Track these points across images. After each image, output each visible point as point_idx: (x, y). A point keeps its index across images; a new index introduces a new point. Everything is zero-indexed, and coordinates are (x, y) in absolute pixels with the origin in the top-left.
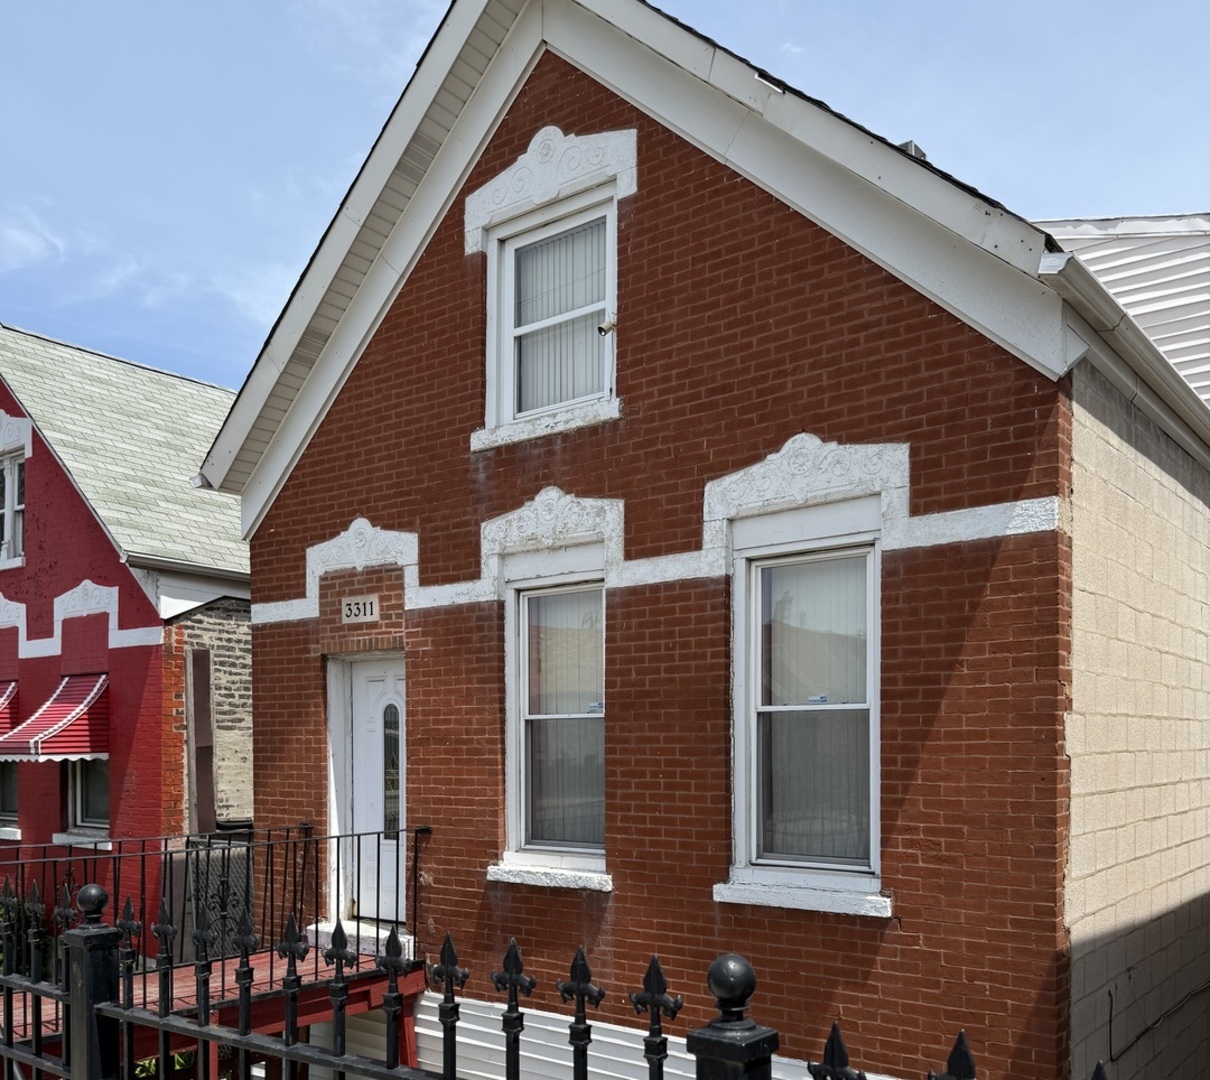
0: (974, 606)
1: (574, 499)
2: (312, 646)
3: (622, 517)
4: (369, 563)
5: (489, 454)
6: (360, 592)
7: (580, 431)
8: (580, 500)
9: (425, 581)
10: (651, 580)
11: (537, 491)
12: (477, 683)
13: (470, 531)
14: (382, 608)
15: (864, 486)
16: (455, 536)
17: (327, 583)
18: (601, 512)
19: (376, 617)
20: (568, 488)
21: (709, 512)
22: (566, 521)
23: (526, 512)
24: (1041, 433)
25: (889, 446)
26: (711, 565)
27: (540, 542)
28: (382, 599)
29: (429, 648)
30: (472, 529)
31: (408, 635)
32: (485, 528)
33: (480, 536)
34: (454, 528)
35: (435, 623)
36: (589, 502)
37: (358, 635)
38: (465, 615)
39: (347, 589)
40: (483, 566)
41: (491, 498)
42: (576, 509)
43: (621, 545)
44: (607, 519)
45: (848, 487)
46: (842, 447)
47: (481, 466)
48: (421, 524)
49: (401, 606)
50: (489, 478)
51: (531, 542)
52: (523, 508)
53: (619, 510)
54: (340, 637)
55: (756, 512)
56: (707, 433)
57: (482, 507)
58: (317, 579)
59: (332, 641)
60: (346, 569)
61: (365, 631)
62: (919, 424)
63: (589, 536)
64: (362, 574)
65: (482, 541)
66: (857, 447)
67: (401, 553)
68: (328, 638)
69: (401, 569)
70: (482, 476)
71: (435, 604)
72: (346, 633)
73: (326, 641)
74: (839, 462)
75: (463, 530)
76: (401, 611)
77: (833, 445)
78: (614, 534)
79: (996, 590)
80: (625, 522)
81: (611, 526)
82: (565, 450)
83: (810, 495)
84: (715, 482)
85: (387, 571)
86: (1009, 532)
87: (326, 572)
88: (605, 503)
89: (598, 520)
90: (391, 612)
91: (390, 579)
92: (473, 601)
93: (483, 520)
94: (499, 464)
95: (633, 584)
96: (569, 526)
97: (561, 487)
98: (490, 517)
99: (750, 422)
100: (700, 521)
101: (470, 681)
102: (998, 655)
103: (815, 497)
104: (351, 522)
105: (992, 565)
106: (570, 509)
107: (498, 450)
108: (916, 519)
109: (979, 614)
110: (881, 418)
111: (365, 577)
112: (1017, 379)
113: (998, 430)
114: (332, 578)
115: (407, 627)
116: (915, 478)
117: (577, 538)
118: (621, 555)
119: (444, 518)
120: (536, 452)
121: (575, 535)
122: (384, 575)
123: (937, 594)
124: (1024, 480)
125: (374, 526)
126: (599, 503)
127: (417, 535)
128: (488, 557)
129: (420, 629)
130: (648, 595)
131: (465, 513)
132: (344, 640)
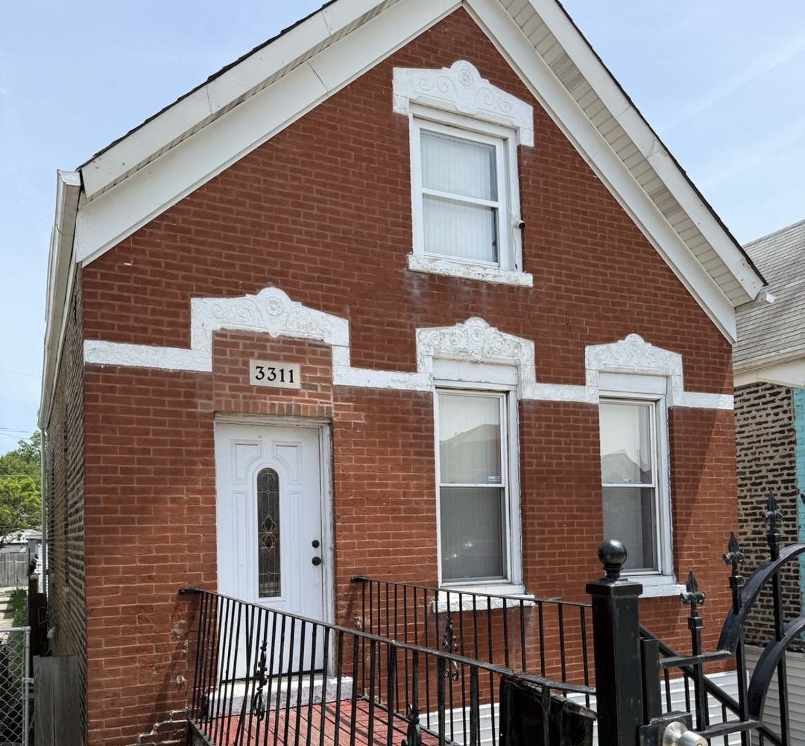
0: (709, 440)
1: (497, 332)
2: (200, 401)
3: (534, 353)
4: (287, 333)
5: (423, 276)
6: (275, 358)
7: (501, 286)
8: (502, 333)
9: (356, 362)
10: (555, 399)
11: (467, 317)
12: (414, 455)
13: (406, 332)
14: (303, 378)
15: (664, 371)
16: (388, 332)
17: (225, 339)
18: (518, 346)
19: (297, 384)
20: (493, 322)
21: (589, 364)
22: (492, 346)
23: (457, 329)
24: (727, 366)
25: (674, 353)
26: (591, 396)
27: (471, 355)
28: (303, 370)
29: (364, 422)
30: (408, 331)
31: (337, 407)
32: (420, 333)
33: (415, 338)
34: (387, 326)
35: (369, 401)
36: (509, 337)
37: (271, 399)
38: (402, 399)
39: (256, 352)
40: (418, 363)
41: (425, 311)
42: (500, 340)
43: (534, 371)
44: (523, 352)
45: (658, 369)
46: (654, 347)
47: (415, 283)
48: (350, 313)
49: (330, 380)
50: (423, 295)
51: (463, 354)
52: (456, 327)
53: (531, 348)
54: (244, 397)
55: (613, 370)
56: (585, 316)
57: (418, 316)
58: (209, 335)
59: (233, 400)
60: (253, 332)
61: (281, 396)
62: (684, 347)
63: (510, 360)
64: (278, 341)
65: (417, 343)
66: (660, 349)
67: (330, 333)
68: (226, 395)
69: (329, 347)
70: (416, 292)
71: (370, 385)
72: (254, 394)
73: (223, 399)
74: (653, 355)
75: (398, 329)
76: (328, 385)
77: (649, 345)
78: (528, 363)
79: (717, 433)
80: (535, 357)
81: (526, 357)
82: (489, 295)
83: (641, 368)
84: (591, 346)
85: (310, 345)
86: (719, 408)
87: (222, 329)
88: (522, 341)
89: (516, 351)
90: (318, 384)
91: (314, 353)
92: (409, 388)
93: (418, 326)
94: (434, 287)
95: (542, 399)
96: (494, 349)
97: (487, 320)
98: (425, 326)
99: (608, 318)
100: (583, 368)
101: (407, 453)
102: (718, 464)
103: (643, 370)
104: (260, 288)
105: (714, 421)
106: (495, 338)
107: (432, 276)
108: (686, 393)
109: (711, 444)
110: (669, 338)
111: (281, 344)
112: (718, 339)
113: (713, 360)
114: (232, 337)
115: (335, 400)
116: (685, 373)
117: (499, 359)
118: (533, 378)
119: (377, 314)
120: (466, 289)
121: (499, 357)
122: (307, 348)
123: (695, 432)
124: (723, 385)
125: (293, 300)
126: (517, 339)
127: (347, 321)
128: (423, 356)
129: (351, 404)
130: (552, 407)
131: (399, 316)
132: (251, 401)
